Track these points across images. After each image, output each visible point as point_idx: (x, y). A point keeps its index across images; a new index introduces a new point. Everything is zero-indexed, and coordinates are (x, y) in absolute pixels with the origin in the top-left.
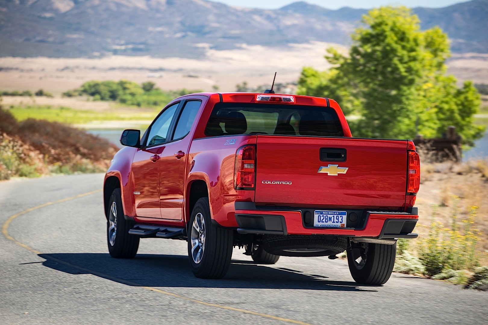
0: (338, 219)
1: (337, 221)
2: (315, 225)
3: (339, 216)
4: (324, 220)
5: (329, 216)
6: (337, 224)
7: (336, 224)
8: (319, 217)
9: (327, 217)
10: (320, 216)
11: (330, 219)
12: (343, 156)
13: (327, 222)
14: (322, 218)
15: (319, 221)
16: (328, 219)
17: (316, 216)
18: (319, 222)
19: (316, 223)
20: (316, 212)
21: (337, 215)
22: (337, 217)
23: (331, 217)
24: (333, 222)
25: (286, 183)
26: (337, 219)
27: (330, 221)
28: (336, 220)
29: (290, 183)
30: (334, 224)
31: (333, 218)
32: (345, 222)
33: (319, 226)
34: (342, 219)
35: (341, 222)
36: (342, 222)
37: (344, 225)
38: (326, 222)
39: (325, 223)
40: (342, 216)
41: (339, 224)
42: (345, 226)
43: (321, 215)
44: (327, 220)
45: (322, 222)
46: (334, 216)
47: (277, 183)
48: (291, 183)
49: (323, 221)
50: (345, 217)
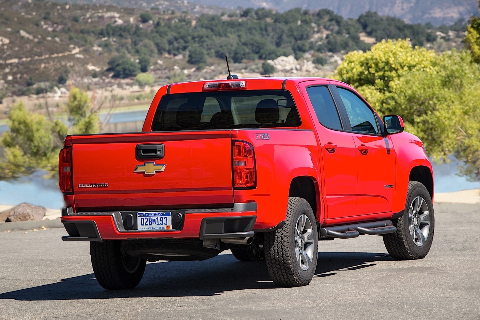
0: (162, 221)
1: (162, 223)
2: (138, 228)
3: (163, 217)
5: (152, 218)
6: (162, 226)
7: (160, 226)
8: (142, 219)
9: (150, 219)
11: (154, 221)
13: (151, 225)
14: (145, 221)
15: (143, 224)
16: (152, 221)
17: (139, 219)
19: (140, 226)
20: (139, 214)
21: (162, 216)
22: (162, 219)
23: (155, 219)
24: (157, 225)
25: (103, 185)
26: (161, 221)
27: (154, 224)
29: (106, 185)
30: (158, 226)
32: (170, 224)
33: (143, 229)
34: (166, 221)
35: (166, 223)
36: (167, 224)
37: (169, 227)
39: (149, 226)
40: (166, 218)
41: (164, 226)
42: (171, 228)
43: (144, 217)
44: (150, 222)
46: (157, 218)
47: (93, 186)
49: (147, 224)
50: (170, 218)
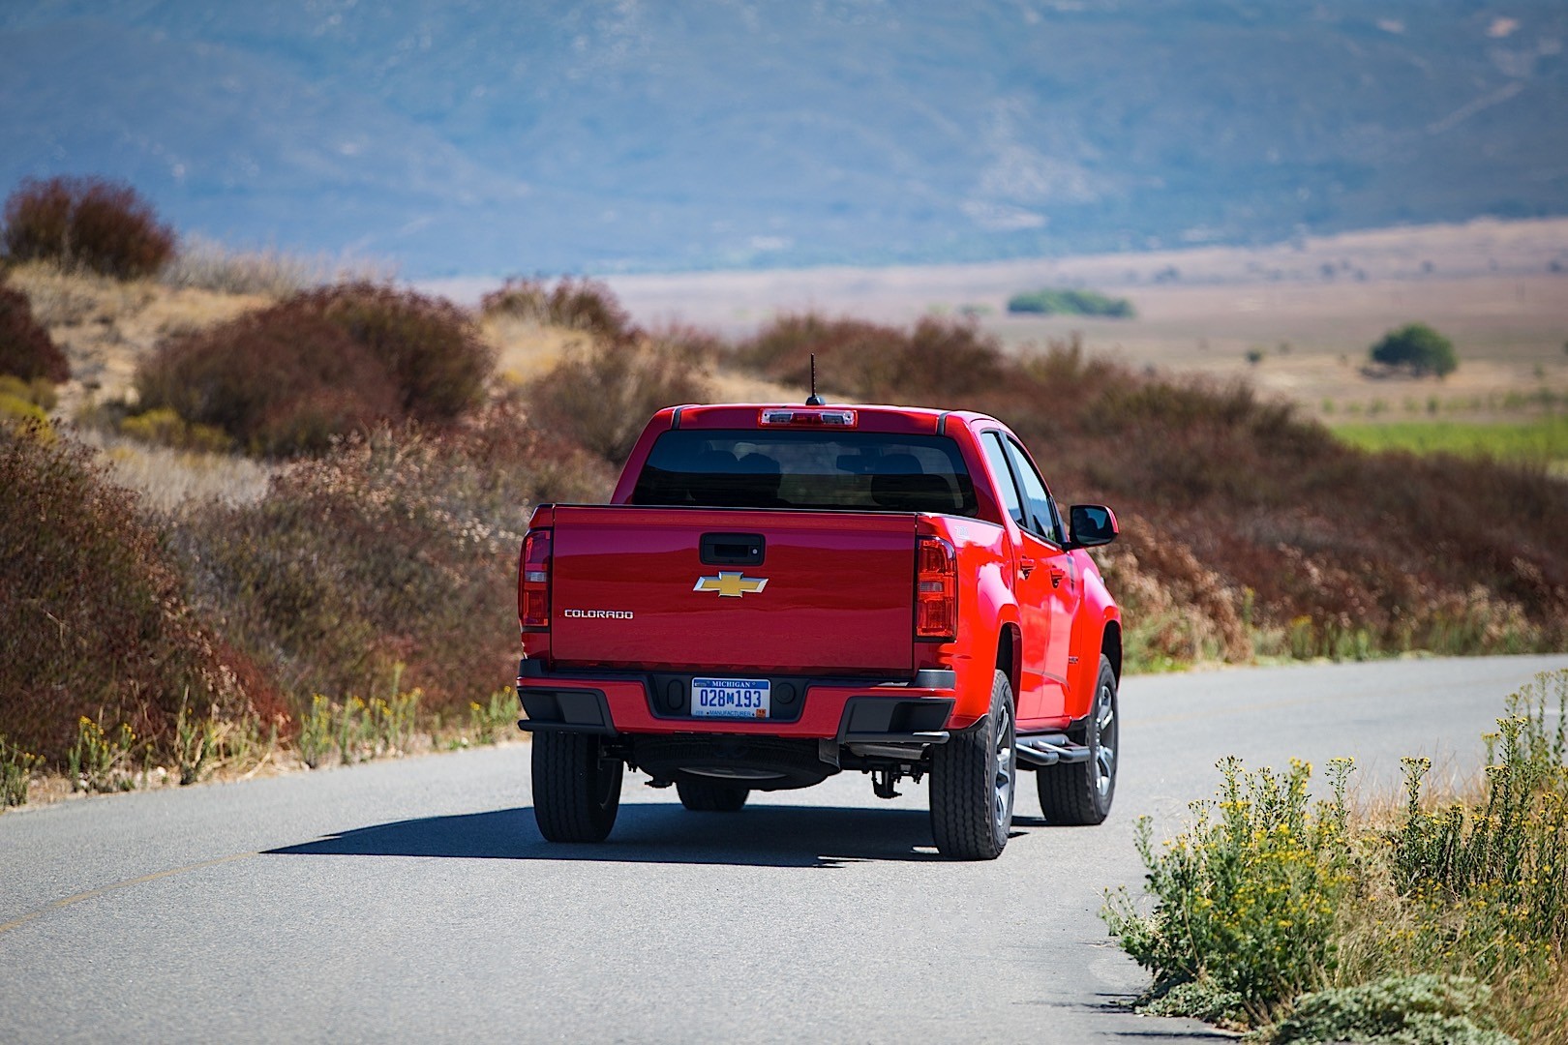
0: (750, 698)
1: (748, 704)
2: (694, 712)
3: (752, 691)
4: (716, 701)
5: (727, 690)
6: (748, 709)
7: (744, 709)
8: (704, 693)
9: (722, 694)
10: (706, 691)
11: (731, 698)
12: (755, 551)
13: (723, 705)
14: (711, 696)
15: (704, 702)
16: (726, 698)
17: (696, 692)
18: (702, 704)
19: (697, 707)
20: (695, 681)
21: (748, 688)
22: (748, 694)
23: (733, 694)
24: (736, 706)
25: (620, 615)
26: (746, 698)
27: (730, 703)
28: (743, 701)
29: (629, 615)
30: (739, 709)
31: (736, 696)
32: (766, 705)
33: (705, 714)
34: (758, 699)
35: (757, 703)
36: (759, 706)
37: (764, 711)
38: (720, 705)
39: (718, 708)
40: (759, 692)
41: (753, 710)
42: (767, 715)
43: (709, 689)
44: (722, 701)
45: (711, 705)
46: (739, 692)
47: (598, 616)
48: (632, 617)
49: (713, 702)
50: (766, 694)
